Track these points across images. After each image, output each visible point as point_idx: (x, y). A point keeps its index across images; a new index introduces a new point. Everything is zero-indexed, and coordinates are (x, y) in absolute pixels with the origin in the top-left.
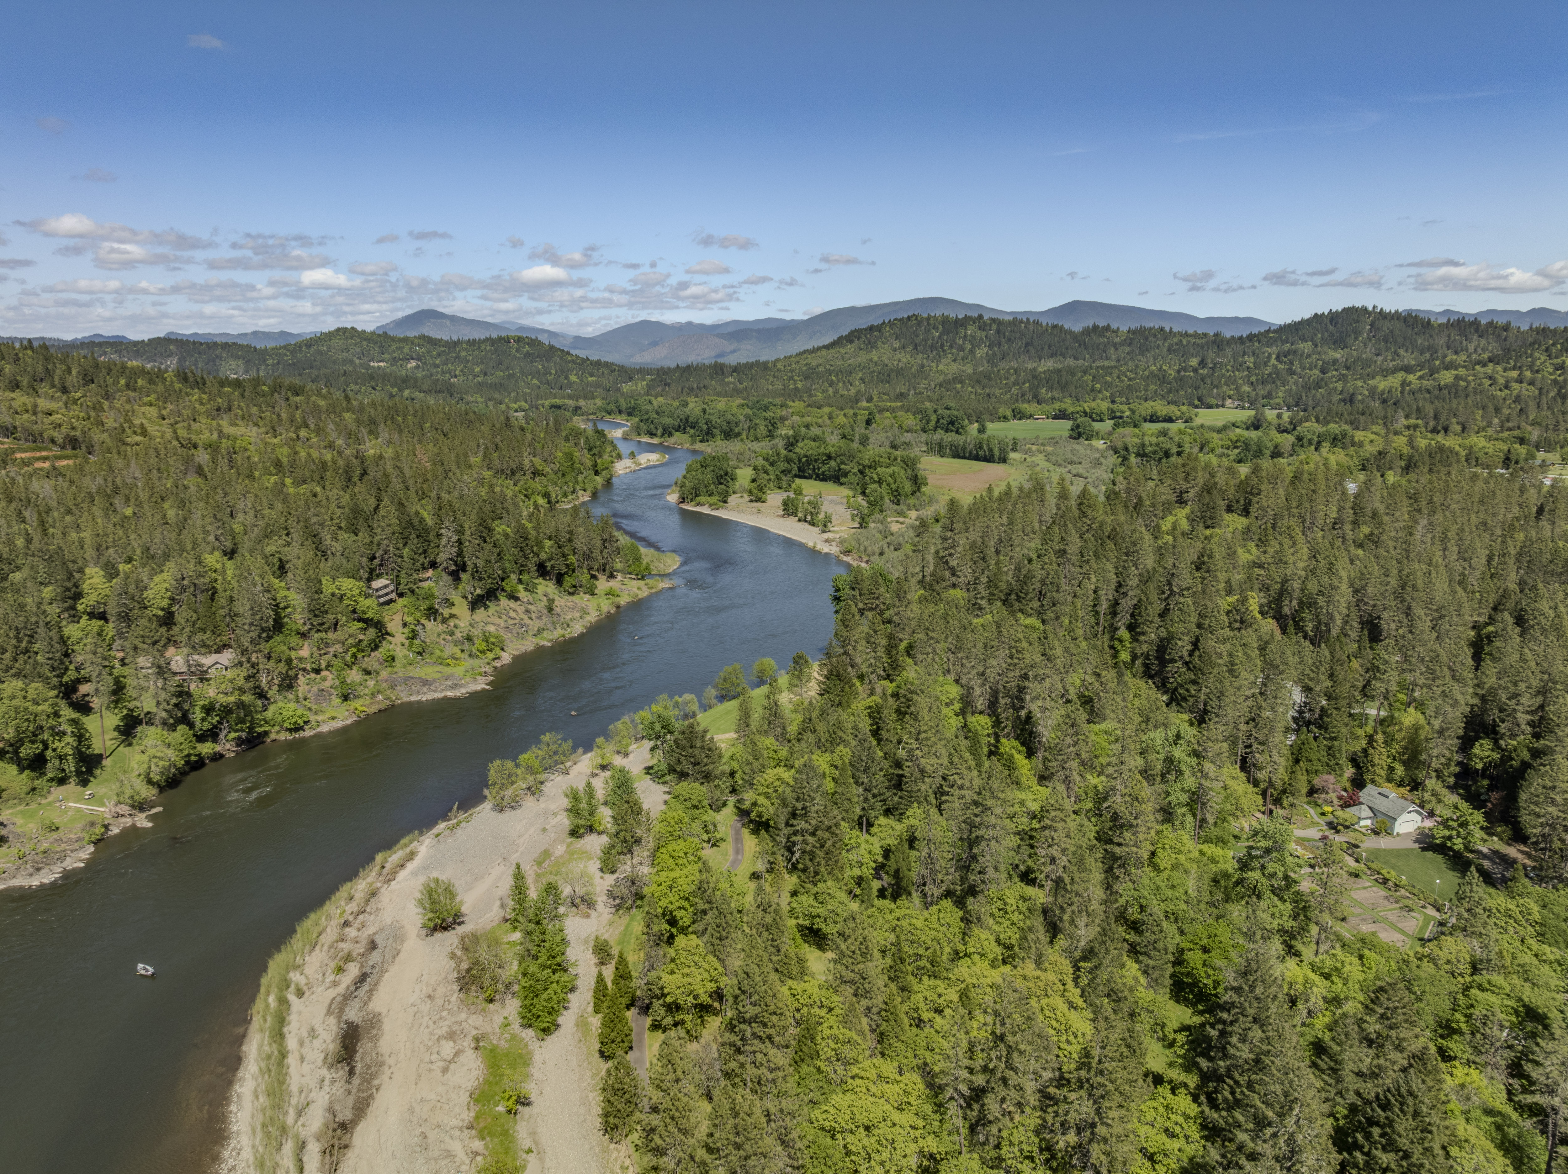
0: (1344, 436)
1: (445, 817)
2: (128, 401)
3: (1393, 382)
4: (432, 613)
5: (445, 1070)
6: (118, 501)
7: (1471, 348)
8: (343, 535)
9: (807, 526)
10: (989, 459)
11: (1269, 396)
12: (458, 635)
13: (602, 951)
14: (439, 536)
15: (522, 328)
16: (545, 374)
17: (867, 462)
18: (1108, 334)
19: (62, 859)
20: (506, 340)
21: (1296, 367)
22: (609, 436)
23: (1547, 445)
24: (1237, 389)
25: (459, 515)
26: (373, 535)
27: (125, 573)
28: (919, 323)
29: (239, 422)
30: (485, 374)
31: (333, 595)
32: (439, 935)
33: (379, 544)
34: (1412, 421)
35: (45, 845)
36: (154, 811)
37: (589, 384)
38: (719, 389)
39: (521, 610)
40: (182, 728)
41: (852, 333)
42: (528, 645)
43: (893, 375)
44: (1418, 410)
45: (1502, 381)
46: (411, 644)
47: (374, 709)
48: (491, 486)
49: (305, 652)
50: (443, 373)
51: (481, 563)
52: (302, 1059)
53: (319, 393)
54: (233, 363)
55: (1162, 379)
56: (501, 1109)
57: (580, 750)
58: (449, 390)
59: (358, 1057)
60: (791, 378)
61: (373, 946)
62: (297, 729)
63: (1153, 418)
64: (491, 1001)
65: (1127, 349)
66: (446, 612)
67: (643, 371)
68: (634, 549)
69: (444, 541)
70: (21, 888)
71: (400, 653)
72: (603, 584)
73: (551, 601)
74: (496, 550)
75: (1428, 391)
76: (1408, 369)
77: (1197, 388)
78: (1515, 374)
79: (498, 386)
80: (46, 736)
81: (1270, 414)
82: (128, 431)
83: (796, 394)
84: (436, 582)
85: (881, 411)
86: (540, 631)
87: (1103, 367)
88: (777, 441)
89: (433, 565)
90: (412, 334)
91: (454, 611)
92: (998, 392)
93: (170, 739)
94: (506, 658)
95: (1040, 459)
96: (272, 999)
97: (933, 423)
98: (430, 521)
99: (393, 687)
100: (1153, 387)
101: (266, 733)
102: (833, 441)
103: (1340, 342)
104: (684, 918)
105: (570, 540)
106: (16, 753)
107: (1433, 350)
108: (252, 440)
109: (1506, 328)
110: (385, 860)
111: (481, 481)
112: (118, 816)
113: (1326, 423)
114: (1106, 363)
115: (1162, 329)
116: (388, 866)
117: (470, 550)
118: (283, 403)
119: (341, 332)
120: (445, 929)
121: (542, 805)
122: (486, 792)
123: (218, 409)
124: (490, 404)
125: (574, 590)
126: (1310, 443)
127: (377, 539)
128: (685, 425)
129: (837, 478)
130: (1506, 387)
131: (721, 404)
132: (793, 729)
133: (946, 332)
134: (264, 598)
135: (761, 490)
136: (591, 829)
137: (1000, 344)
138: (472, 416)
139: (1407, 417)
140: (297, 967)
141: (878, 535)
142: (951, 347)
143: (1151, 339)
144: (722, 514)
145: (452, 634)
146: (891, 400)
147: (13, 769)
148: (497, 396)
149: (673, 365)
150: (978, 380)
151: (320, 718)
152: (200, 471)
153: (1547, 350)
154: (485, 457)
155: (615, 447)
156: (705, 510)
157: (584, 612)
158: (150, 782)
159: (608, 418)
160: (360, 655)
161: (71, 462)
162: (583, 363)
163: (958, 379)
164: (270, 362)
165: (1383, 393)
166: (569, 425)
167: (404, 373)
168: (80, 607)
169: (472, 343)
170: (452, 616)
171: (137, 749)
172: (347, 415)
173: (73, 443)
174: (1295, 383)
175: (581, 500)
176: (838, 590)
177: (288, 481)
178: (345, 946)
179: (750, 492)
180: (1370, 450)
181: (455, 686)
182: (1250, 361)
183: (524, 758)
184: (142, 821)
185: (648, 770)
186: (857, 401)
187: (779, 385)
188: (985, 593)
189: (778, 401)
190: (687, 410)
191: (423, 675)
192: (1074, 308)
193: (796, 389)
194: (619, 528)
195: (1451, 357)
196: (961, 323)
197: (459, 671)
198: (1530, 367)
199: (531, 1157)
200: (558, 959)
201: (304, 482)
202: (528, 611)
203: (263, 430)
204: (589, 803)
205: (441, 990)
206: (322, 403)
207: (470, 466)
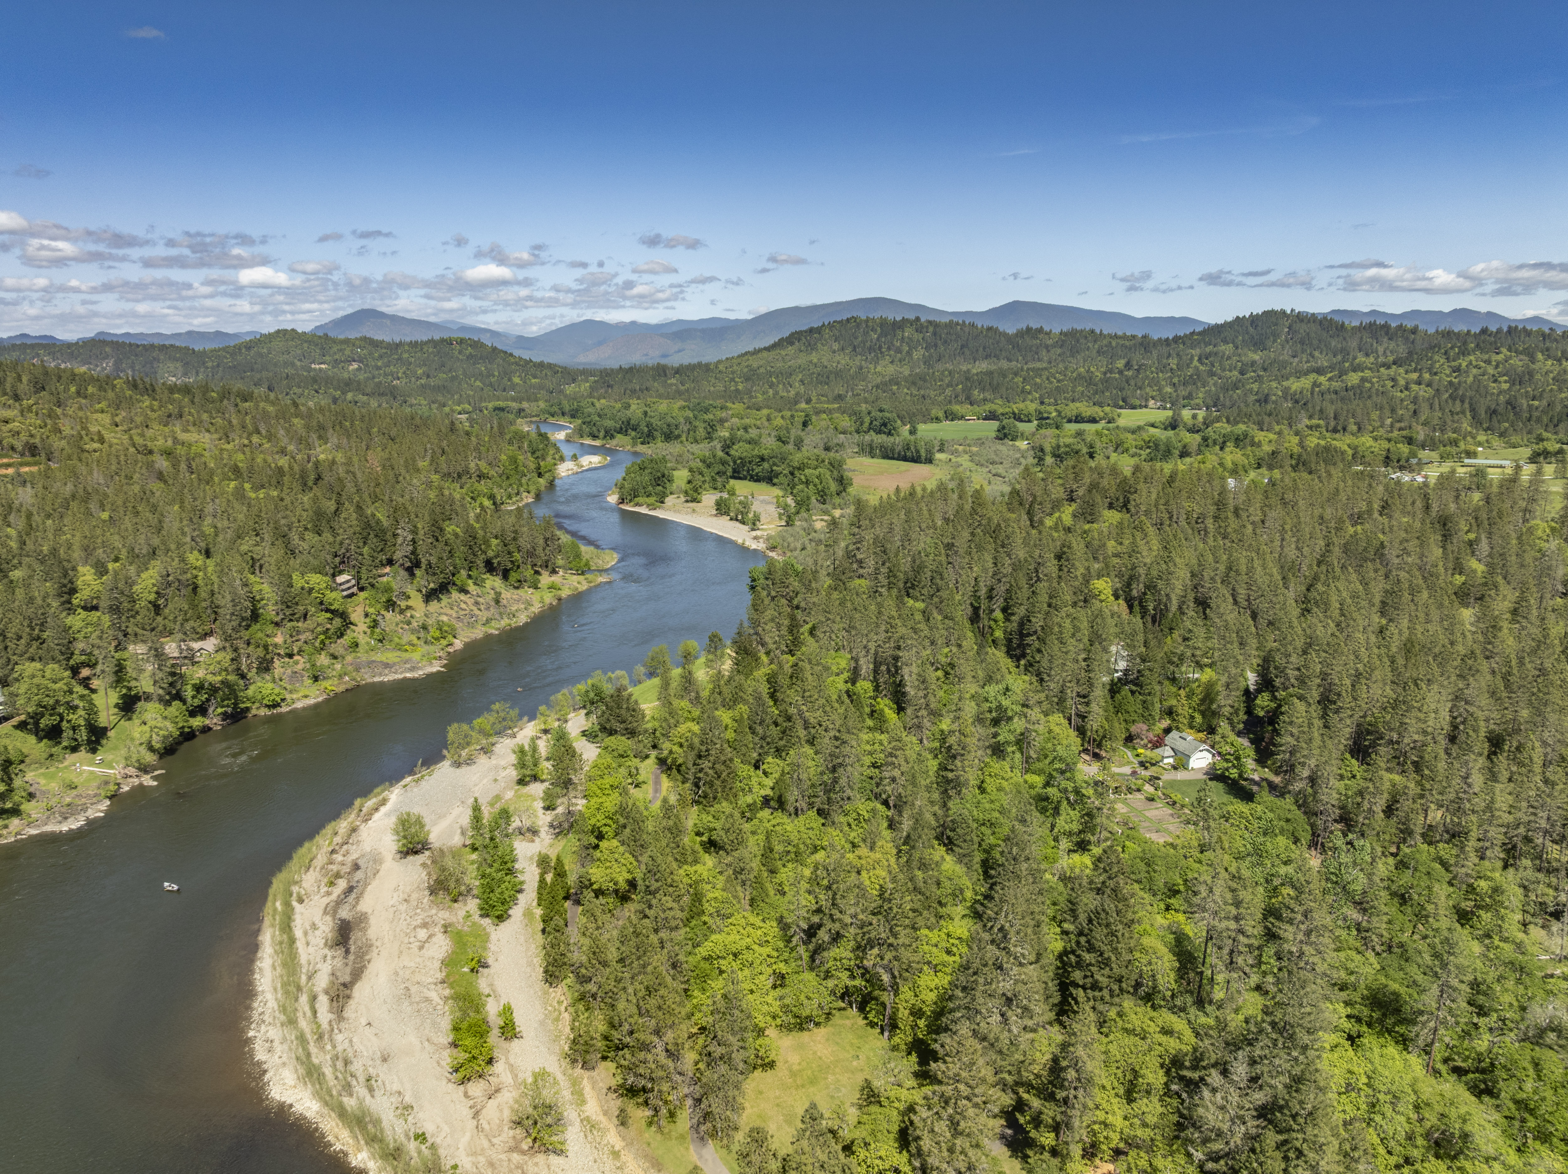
0: (1246, 436)
1: (411, 772)
2: (81, 408)
3: (1305, 383)
4: (390, 605)
5: (421, 948)
6: (93, 506)
7: (1381, 350)
8: (308, 535)
9: (738, 524)
10: (916, 459)
11: (1190, 397)
12: (415, 624)
13: (543, 862)
14: (395, 535)
15: (464, 328)
16: (488, 376)
17: (796, 464)
18: (1041, 336)
19: (85, 810)
20: (449, 342)
21: (1217, 369)
22: (552, 438)
23: (1430, 444)
24: (1160, 390)
25: (413, 516)
26: (335, 534)
27: (115, 571)
28: (858, 326)
29: (191, 428)
30: (428, 376)
31: (303, 588)
32: (411, 858)
33: (341, 543)
34: (1315, 422)
35: (68, 800)
36: (157, 773)
37: (532, 386)
38: (662, 390)
39: (470, 601)
40: (176, 703)
41: (792, 334)
42: (478, 633)
43: (832, 377)
44: (1321, 411)
45: (1402, 382)
46: (373, 633)
47: (341, 688)
48: (441, 489)
49: (279, 639)
50: (386, 375)
51: (434, 560)
52: (308, 944)
53: (267, 400)
54: (171, 365)
55: (1089, 381)
56: (466, 969)
57: (526, 718)
58: (393, 393)
59: (351, 942)
60: (733, 380)
61: (356, 867)
62: (276, 705)
63: (1078, 419)
64: (456, 901)
65: (1059, 351)
66: (403, 604)
67: (586, 373)
68: (575, 547)
69: (400, 540)
70: (53, 833)
71: (363, 640)
72: (545, 579)
73: (498, 594)
74: (448, 548)
75: (1336, 392)
76: (1319, 371)
77: (1122, 389)
78: (1415, 376)
79: (441, 389)
80: (61, 710)
81: (1186, 414)
82: (86, 438)
83: (736, 396)
84: (394, 577)
85: (818, 413)
86: (488, 621)
87: (1033, 370)
88: (715, 442)
89: (390, 562)
90: (353, 335)
91: (410, 603)
92: (932, 394)
93: (166, 713)
94: (458, 644)
95: (964, 461)
96: (278, 904)
97: (866, 425)
98: (385, 523)
99: (358, 670)
100: (1080, 388)
101: (248, 709)
102: (769, 444)
103: (1259, 344)
104: (608, 831)
105: (515, 539)
106: (37, 724)
107: (1345, 352)
108: (207, 446)
109: (1414, 331)
110: (362, 806)
111: (429, 485)
112: (127, 776)
113: (1236, 423)
114: (1038, 365)
115: (1093, 331)
116: (365, 810)
117: (424, 548)
118: (232, 409)
119: (281, 334)
120: (416, 853)
121: (494, 762)
122: (445, 752)
123: (170, 416)
124: (434, 406)
125: (519, 584)
126: (1215, 443)
127: (339, 538)
128: (626, 427)
129: (769, 479)
130: (1407, 389)
131: (663, 406)
132: (705, 694)
133: (884, 334)
134: (242, 592)
135: (696, 491)
136: (535, 778)
137: (936, 345)
138: (418, 421)
139: (1310, 417)
140: (296, 883)
141: (802, 532)
142: (889, 349)
143: (1082, 341)
144: (659, 514)
145: (409, 623)
146: (828, 402)
147: (32, 739)
148: (440, 398)
149: (617, 366)
150: (915, 381)
151: (294, 696)
152: (161, 476)
153: (1446, 353)
154: (432, 460)
155: (558, 450)
156: (643, 510)
157: (529, 604)
158: (151, 749)
159: (551, 420)
160: (327, 642)
161: (34, 469)
162: (526, 365)
163: (894, 381)
164: (210, 364)
165: (1295, 393)
166: (512, 428)
167: (346, 375)
168: (75, 602)
169: (414, 345)
170: (409, 608)
171: (136, 721)
172: (296, 421)
173: (33, 450)
174: (1215, 384)
175: (525, 501)
176: (754, 580)
177: (247, 486)
178: (334, 868)
179: (686, 492)
180: (1267, 448)
181: (412, 669)
182: (1173, 363)
183: (477, 722)
184: (148, 781)
185: (584, 733)
186: (796, 403)
187: (720, 387)
188: (885, 582)
189: (719, 402)
190: (628, 413)
191: (384, 659)
192: (1014, 308)
193: (737, 390)
194: (560, 527)
195: (1361, 358)
196: (898, 325)
197: (416, 656)
198: (1430, 370)
199: (490, 999)
200: (509, 865)
201: (263, 487)
202: (477, 603)
203: (216, 436)
204: (533, 756)
205: (415, 896)
206: (271, 409)
207: (418, 470)
